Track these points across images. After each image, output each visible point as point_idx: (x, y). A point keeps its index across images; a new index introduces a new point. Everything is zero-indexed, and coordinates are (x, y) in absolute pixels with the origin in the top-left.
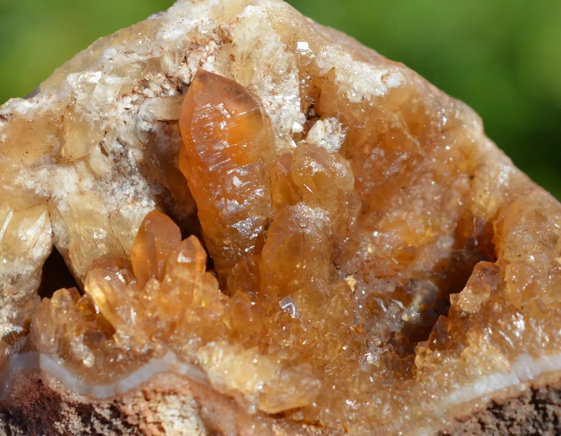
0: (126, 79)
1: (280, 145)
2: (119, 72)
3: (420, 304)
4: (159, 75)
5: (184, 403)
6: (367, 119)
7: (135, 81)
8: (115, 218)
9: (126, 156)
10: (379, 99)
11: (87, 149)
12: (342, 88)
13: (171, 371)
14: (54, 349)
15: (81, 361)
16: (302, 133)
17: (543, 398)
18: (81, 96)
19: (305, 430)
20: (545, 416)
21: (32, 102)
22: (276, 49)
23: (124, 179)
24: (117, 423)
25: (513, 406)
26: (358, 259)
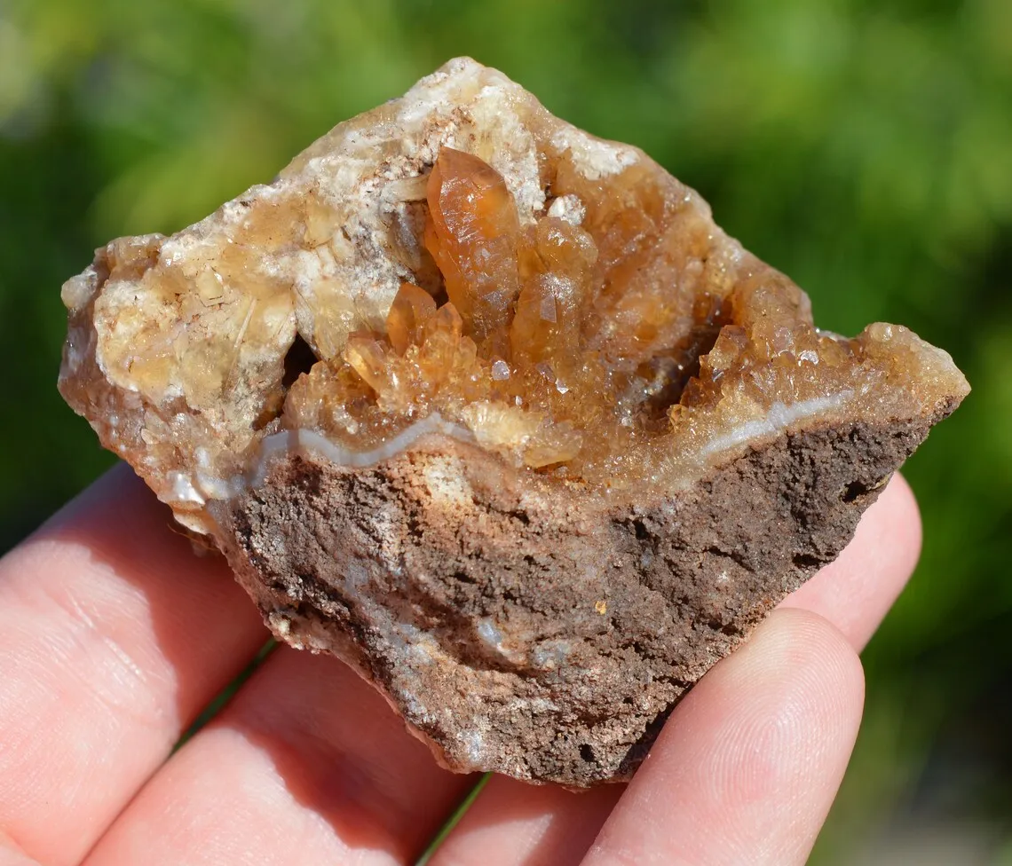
0: (367, 162)
1: (523, 222)
2: (361, 154)
3: (664, 378)
4: (400, 157)
5: (449, 464)
6: (604, 197)
7: (377, 164)
8: (361, 300)
9: (370, 239)
10: (616, 176)
11: (331, 234)
12: (578, 167)
13: (437, 431)
14: (315, 422)
15: (345, 429)
16: (542, 211)
17: (798, 443)
18: (324, 180)
19: (568, 487)
20: (802, 460)
21: (274, 187)
22: (514, 128)
23: (367, 263)
24: (383, 488)
25: (769, 453)
26: (600, 336)
